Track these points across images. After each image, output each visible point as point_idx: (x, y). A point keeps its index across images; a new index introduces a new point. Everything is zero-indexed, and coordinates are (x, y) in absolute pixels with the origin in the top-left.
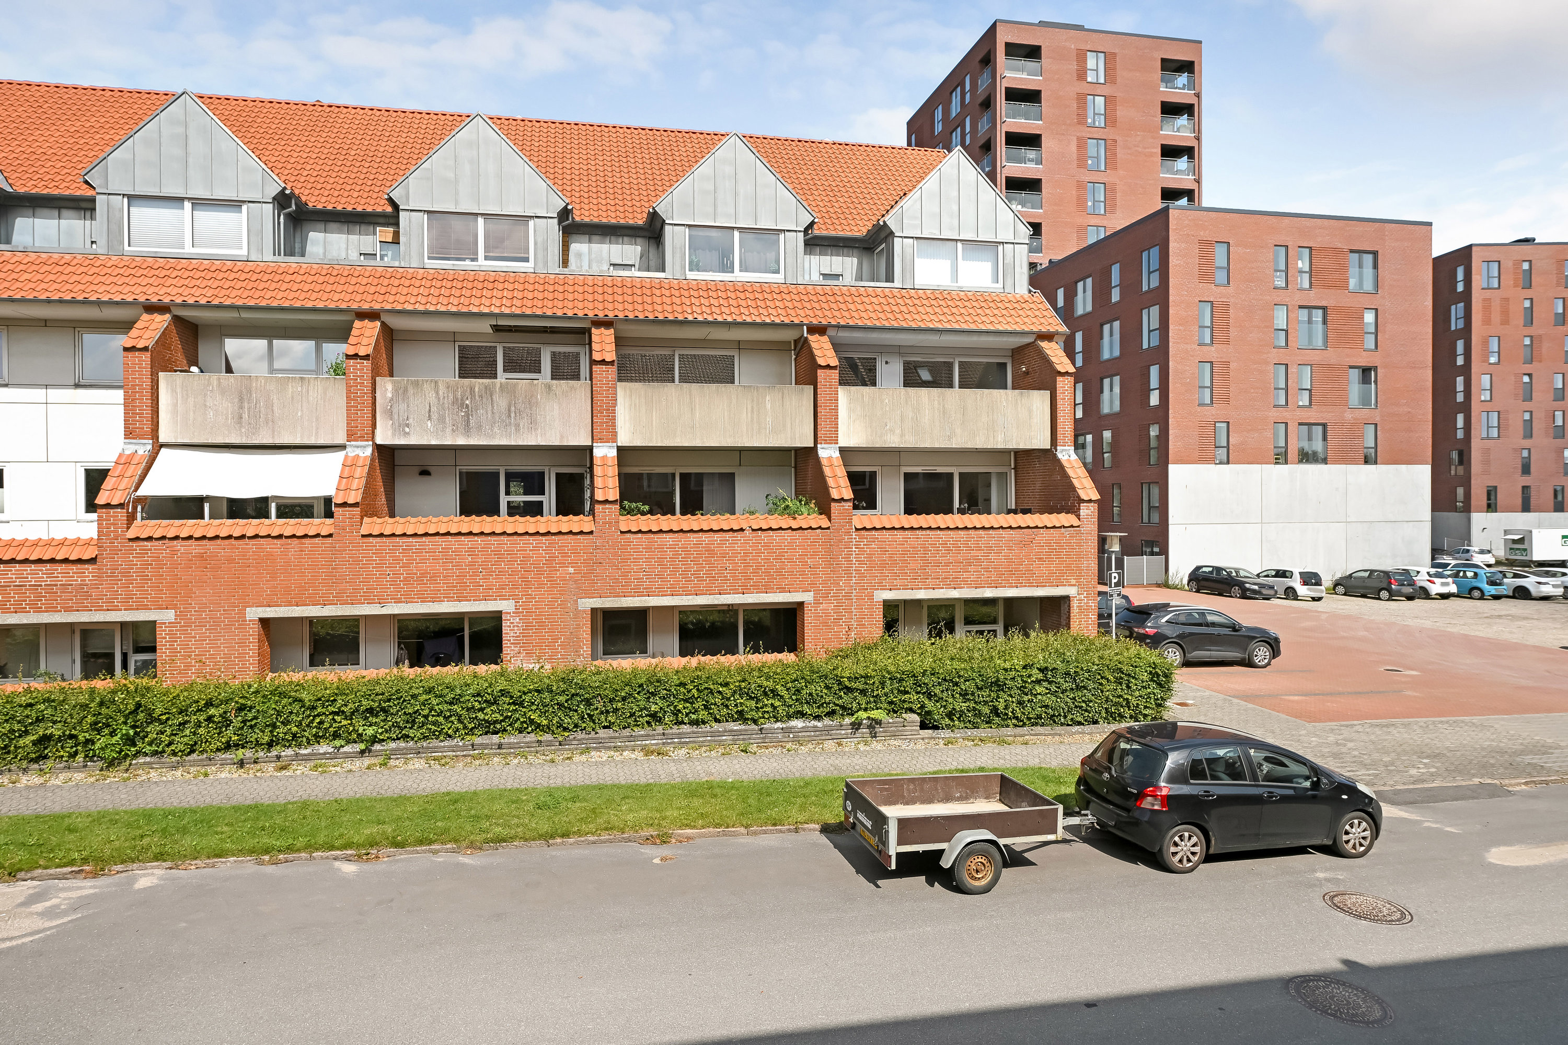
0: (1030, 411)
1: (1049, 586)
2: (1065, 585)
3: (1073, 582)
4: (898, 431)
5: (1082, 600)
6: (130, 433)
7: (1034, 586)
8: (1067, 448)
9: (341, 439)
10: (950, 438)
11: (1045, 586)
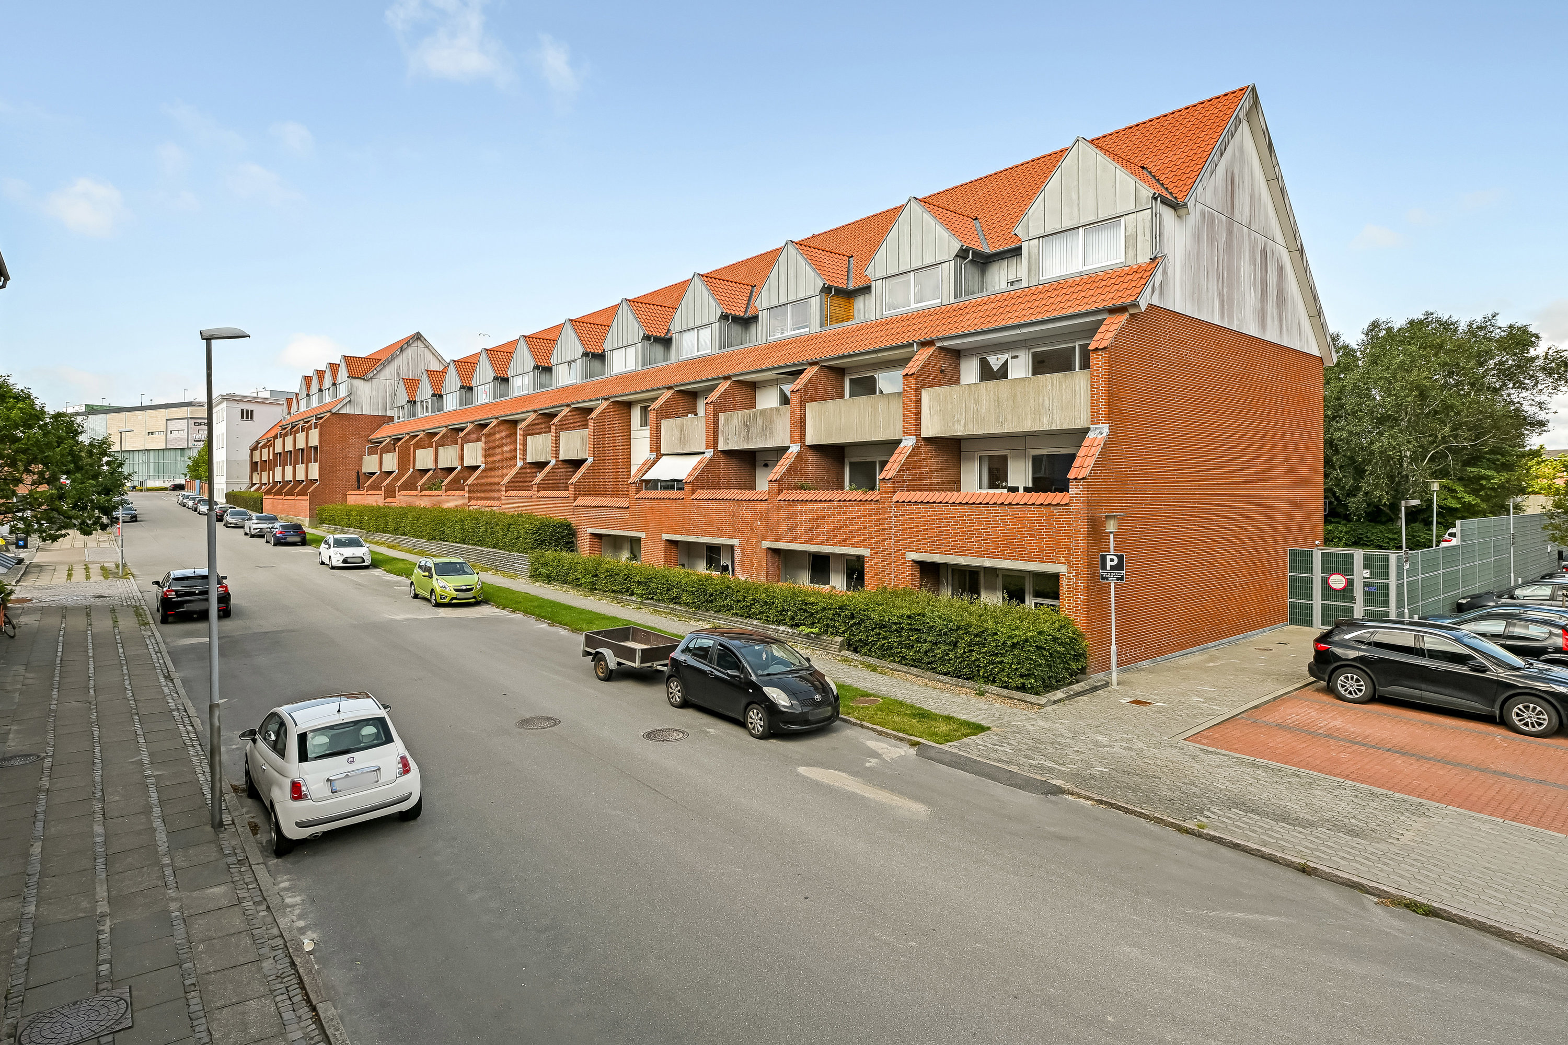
0: (1074, 392)
1: (1039, 561)
2: (1055, 562)
3: (1063, 560)
4: (963, 422)
5: (1071, 579)
6: (651, 451)
7: (1026, 560)
8: (1101, 425)
9: (703, 449)
10: (1002, 424)
11: (1036, 561)
